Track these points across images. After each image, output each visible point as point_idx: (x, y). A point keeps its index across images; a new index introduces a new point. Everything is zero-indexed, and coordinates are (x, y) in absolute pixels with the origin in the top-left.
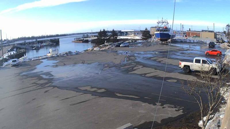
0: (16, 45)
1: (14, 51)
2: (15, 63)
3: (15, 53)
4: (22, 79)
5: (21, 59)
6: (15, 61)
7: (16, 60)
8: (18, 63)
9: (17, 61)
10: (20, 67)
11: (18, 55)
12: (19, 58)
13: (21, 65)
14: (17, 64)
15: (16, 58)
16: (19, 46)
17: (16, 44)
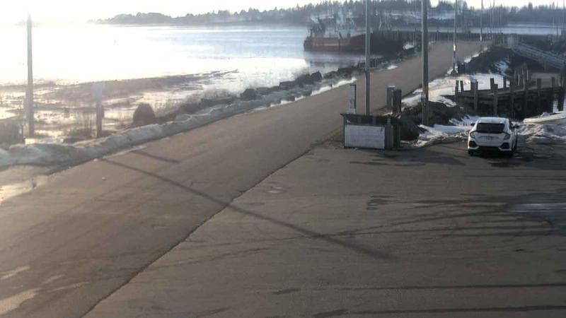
0: (510, 40)
1: (495, 71)
2: (497, 140)
3: (499, 82)
4: (517, 235)
5: (533, 126)
6: (498, 128)
7: (502, 126)
8: (510, 141)
9: (510, 132)
10: (522, 170)
11: (520, 99)
12: (521, 118)
13: (528, 159)
14: (505, 145)
15: (500, 115)
16: (526, 50)
17: (515, 36)
